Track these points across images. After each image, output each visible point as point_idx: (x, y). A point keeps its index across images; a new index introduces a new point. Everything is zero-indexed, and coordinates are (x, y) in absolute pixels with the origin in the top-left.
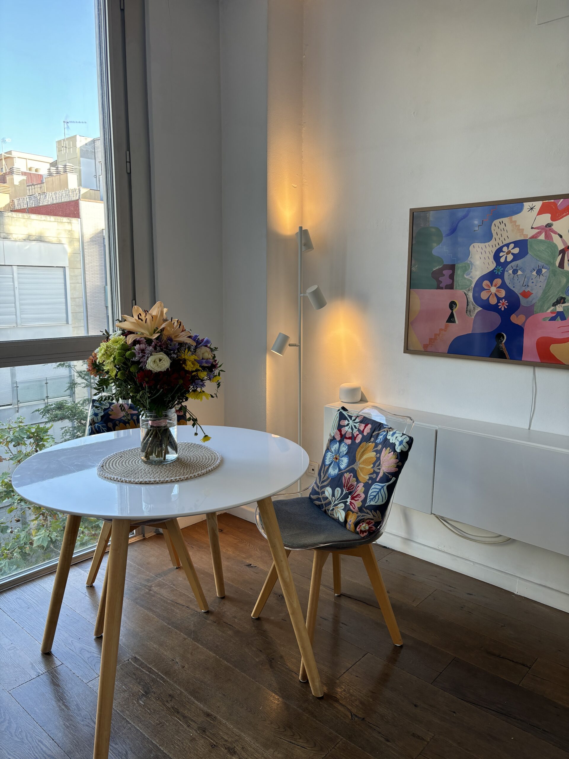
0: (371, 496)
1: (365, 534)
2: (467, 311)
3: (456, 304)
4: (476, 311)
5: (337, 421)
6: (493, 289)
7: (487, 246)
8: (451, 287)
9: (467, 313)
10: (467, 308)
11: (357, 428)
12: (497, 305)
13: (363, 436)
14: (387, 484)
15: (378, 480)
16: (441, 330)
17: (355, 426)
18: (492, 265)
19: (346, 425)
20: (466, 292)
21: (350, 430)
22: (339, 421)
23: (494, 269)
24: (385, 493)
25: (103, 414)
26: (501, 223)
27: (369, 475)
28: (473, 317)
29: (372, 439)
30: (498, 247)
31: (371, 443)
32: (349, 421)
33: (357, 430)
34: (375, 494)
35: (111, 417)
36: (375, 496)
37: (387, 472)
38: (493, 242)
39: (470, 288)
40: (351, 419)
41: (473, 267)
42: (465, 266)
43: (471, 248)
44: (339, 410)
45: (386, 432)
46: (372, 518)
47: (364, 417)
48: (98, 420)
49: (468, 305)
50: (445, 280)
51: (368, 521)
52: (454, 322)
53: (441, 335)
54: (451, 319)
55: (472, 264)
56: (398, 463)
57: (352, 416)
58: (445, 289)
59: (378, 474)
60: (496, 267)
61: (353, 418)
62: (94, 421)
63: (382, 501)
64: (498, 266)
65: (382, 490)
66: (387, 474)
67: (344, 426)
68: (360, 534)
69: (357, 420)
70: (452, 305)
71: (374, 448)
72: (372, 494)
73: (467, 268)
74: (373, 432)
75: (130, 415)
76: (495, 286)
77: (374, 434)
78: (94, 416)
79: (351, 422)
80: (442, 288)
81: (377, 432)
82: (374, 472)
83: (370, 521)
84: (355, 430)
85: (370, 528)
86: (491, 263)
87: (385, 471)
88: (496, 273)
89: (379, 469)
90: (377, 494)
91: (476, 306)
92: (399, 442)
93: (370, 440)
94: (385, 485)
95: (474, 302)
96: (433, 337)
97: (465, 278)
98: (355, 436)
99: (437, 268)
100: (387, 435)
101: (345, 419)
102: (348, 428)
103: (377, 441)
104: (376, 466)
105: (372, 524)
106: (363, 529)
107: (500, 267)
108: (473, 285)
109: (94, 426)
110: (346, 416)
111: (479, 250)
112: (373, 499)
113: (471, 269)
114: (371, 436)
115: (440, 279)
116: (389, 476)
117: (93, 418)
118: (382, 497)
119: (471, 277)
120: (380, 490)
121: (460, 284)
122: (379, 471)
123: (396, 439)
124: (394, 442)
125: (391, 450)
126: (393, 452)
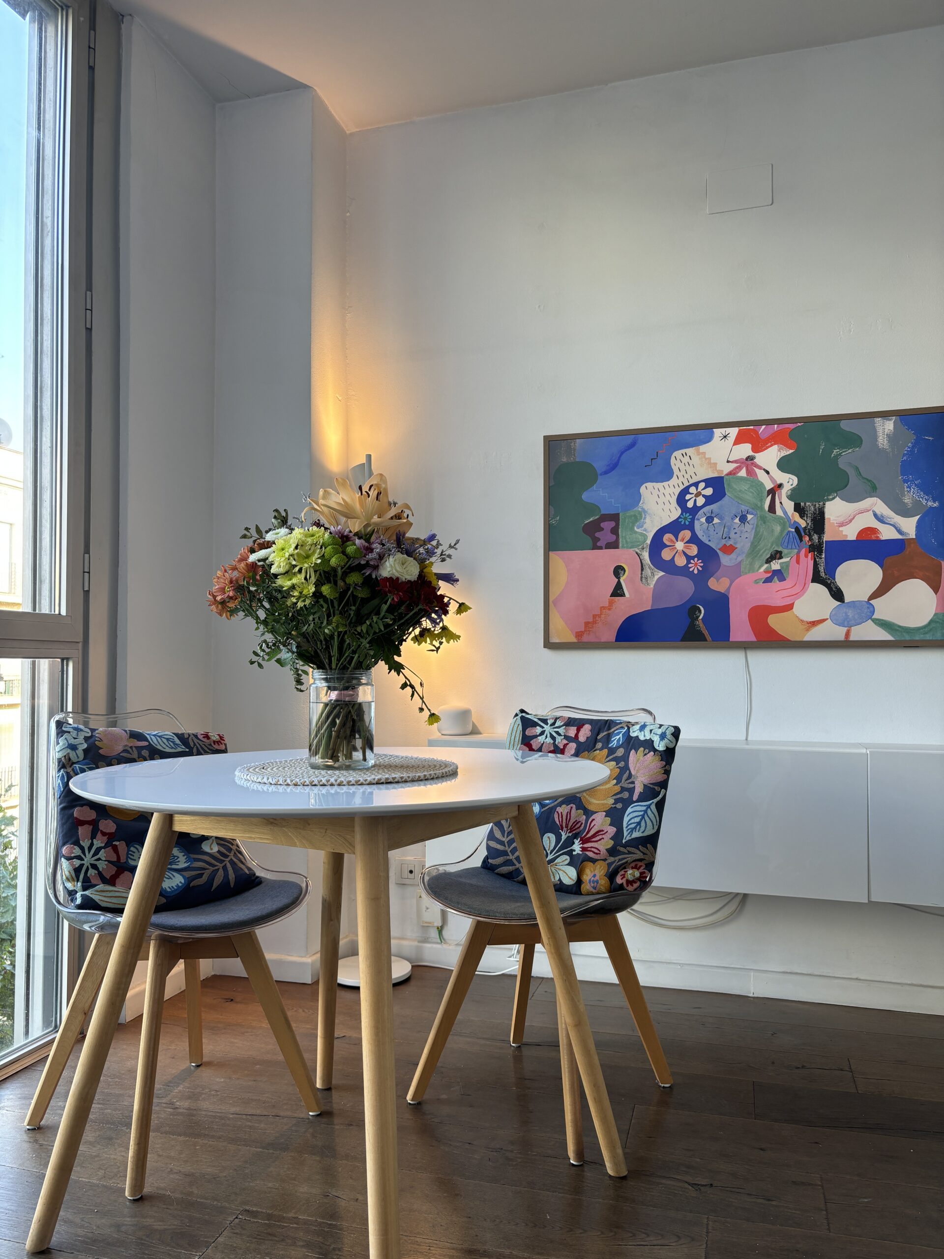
0: (631, 824)
1: (636, 885)
2: (642, 578)
3: (623, 569)
4: (656, 577)
5: (518, 732)
6: (680, 546)
7: (667, 487)
8: (614, 545)
9: (641, 580)
11: (563, 734)
12: (686, 567)
13: (579, 744)
14: (655, 800)
15: (635, 798)
16: (603, 608)
17: (557, 733)
18: (675, 513)
19: (538, 734)
20: (638, 551)
21: (549, 740)
22: (524, 730)
23: (679, 517)
24: (654, 815)
25: (85, 746)
26: (684, 455)
27: (613, 796)
28: (652, 586)
29: (599, 745)
30: (682, 487)
31: (598, 751)
32: (543, 727)
33: (563, 737)
34: (637, 820)
35: (101, 751)
36: (639, 823)
37: (651, 782)
38: (674, 481)
40: (547, 724)
41: (647, 515)
42: (635, 516)
43: (643, 489)
44: (516, 715)
45: (626, 728)
46: (642, 857)
47: (569, 718)
48: (78, 757)
49: (642, 570)
50: (605, 536)
51: (633, 865)
52: (623, 595)
53: (603, 616)
54: (618, 592)
55: (645, 511)
56: (665, 766)
57: (547, 720)
58: (606, 549)
59: (631, 791)
60: (682, 514)
61: (550, 722)
62: (70, 759)
63: (653, 828)
64: (684, 514)
65: (649, 812)
66: (652, 786)
67: (536, 736)
68: (628, 886)
69: (558, 724)
70: (618, 571)
71: (607, 757)
72: (632, 821)
73: (638, 518)
74: (598, 735)
75: (134, 749)
76: (682, 540)
77: (599, 737)
78: (69, 751)
79: (547, 728)
80: (600, 548)
81: (605, 733)
82: (623, 789)
83: (636, 865)
84: (559, 739)
85: (641, 873)
87: (646, 782)
88: (682, 523)
89: (633, 783)
90: (641, 820)
91: (656, 570)
92: (658, 736)
93: (595, 747)
94: (653, 802)
95: (651, 565)
96: (591, 620)
97: (636, 532)
98: (562, 747)
99: (591, 519)
100: (629, 732)
101: (535, 724)
102: (544, 738)
103: (610, 746)
104: (623, 780)
105: (642, 868)
106: (630, 878)
107: (688, 514)
108: (649, 542)
109: (73, 770)
110: (536, 720)
111: (656, 492)
112: (635, 828)
113: (645, 518)
114: (596, 741)
115: (597, 535)
116: (656, 788)
117: (68, 754)
118: (652, 821)
119: (645, 530)
120: (646, 811)
121: (628, 540)
122: (631, 786)
123: (651, 733)
124: (648, 738)
125: (647, 751)
126: (652, 753)
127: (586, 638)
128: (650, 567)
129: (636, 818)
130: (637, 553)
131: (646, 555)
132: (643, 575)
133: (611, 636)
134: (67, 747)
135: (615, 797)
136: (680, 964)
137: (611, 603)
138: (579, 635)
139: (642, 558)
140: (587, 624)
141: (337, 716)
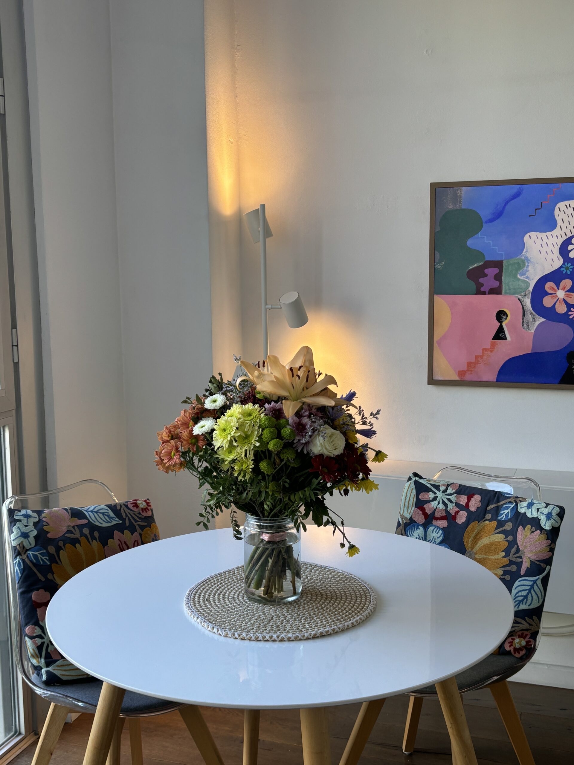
0: (518, 596)
1: (523, 653)
2: (523, 323)
3: (506, 314)
4: (537, 323)
5: (412, 495)
6: (561, 294)
7: (550, 237)
8: (496, 291)
9: (523, 325)
10: (523, 319)
11: (454, 501)
12: (566, 314)
13: (470, 513)
14: (541, 576)
15: (523, 572)
16: (485, 350)
17: (449, 500)
18: (558, 262)
19: (431, 499)
20: (520, 297)
21: (441, 506)
22: (418, 494)
23: (561, 267)
24: (540, 589)
25: (35, 533)
26: (568, 206)
27: (502, 567)
28: (533, 331)
29: (489, 516)
30: (565, 238)
31: (487, 522)
32: (435, 493)
33: (454, 504)
34: (524, 593)
35: (49, 535)
36: (526, 597)
37: (537, 559)
38: (557, 231)
39: (527, 293)
40: (439, 490)
41: (530, 265)
42: (518, 263)
43: (526, 238)
44: (410, 479)
45: (515, 504)
46: (529, 628)
47: (460, 485)
48: (31, 545)
49: (524, 315)
50: (489, 282)
51: (520, 633)
52: (505, 338)
53: (485, 357)
54: (500, 335)
55: (528, 260)
56: (550, 545)
57: (439, 486)
58: (489, 294)
59: (519, 565)
60: (564, 264)
61: (442, 488)
62: (24, 547)
63: (539, 602)
64: (566, 264)
65: (535, 587)
66: (538, 563)
67: (429, 501)
68: (515, 653)
69: (450, 491)
70: (501, 315)
71: (496, 529)
72: (520, 594)
73: (521, 265)
74: (488, 506)
75: (76, 528)
76: (563, 289)
77: (489, 508)
78: (22, 539)
79: (439, 494)
80: (484, 293)
81: (494, 506)
82: (511, 563)
83: (523, 634)
84: (450, 506)
85: (527, 642)
86: (556, 259)
87: (533, 558)
88: (564, 272)
89: (521, 557)
90: (528, 594)
91: (537, 316)
92: (545, 516)
93: (484, 517)
94: (539, 578)
95: (532, 311)
96: (473, 360)
97: (519, 279)
98: (453, 514)
99: (476, 265)
100: (517, 507)
101: (428, 490)
102: (437, 504)
103: (499, 518)
104: (512, 554)
105: (528, 637)
106: (517, 646)
107: (570, 264)
108: (531, 289)
109: (27, 556)
110: (429, 485)
111: (539, 242)
112: (522, 601)
113: (528, 266)
114: (486, 512)
115: (481, 280)
116: (542, 564)
117: (22, 542)
118: (538, 596)
119: (528, 278)
120: (532, 586)
121: (511, 287)
122: (519, 560)
123: (538, 511)
124: (535, 517)
125: (534, 529)
126: (539, 532)
127: (468, 377)
128: (531, 314)
129: (523, 592)
130: (519, 299)
131: (528, 302)
132: (525, 320)
133: (492, 377)
134: (20, 536)
135: (503, 569)
136: (547, 665)
137: (493, 346)
138: (461, 373)
139: (524, 304)
140: (469, 364)
141: (270, 556)
